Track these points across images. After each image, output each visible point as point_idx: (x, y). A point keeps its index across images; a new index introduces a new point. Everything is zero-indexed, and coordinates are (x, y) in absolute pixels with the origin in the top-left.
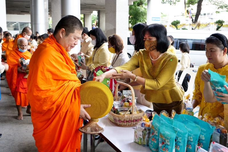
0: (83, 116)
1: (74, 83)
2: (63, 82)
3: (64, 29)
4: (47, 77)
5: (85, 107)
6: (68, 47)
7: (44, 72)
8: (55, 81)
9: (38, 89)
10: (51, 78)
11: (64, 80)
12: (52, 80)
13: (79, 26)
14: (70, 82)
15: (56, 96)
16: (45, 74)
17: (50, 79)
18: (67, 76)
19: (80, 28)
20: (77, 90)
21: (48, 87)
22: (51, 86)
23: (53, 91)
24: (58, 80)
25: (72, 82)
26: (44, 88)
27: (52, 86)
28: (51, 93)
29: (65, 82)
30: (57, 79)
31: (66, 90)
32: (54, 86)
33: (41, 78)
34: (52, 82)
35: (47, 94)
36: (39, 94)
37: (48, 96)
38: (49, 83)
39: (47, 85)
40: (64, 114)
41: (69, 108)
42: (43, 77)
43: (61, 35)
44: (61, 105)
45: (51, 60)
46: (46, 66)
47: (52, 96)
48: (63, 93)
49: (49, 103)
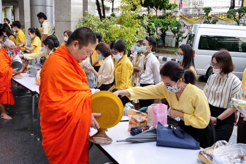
0: (93, 124)
1: (85, 92)
2: (74, 92)
3: (77, 41)
4: (58, 88)
5: (95, 115)
6: (79, 60)
7: (54, 83)
8: (66, 92)
9: (49, 100)
10: (62, 89)
11: (75, 91)
12: (63, 91)
14: (81, 91)
15: (68, 108)
16: (56, 85)
18: (78, 86)
19: (93, 42)
20: (88, 100)
21: (59, 98)
25: (83, 92)
26: (56, 99)
28: (63, 105)
29: (76, 92)
30: (69, 90)
31: (77, 100)
32: (65, 97)
34: (63, 93)
35: (59, 106)
36: (51, 106)
37: (59, 107)
38: (60, 94)
39: (58, 96)
40: (75, 125)
41: (80, 119)
42: (54, 88)
43: (74, 46)
44: (72, 116)
45: (61, 71)
46: (56, 77)
47: (63, 108)
48: (74, 104)
49: (60, 115)
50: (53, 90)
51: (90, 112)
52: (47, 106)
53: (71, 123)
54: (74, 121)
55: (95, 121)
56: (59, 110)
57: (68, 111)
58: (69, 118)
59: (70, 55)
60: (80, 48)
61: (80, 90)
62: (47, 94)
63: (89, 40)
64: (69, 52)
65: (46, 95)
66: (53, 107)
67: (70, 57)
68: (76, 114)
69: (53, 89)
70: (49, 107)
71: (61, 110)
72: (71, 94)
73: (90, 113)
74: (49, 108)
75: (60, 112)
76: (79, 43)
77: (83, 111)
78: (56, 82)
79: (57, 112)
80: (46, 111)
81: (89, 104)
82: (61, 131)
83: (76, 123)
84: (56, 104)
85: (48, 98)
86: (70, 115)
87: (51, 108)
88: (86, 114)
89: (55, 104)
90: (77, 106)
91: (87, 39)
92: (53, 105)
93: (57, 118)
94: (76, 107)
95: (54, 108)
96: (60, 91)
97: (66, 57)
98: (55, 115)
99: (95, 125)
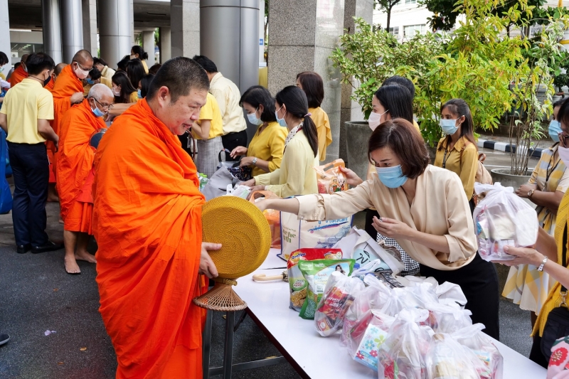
0: (204, 267)
1: (189, 199)
2: (163, 197)
3: (166, 88)
4: (130, 188)
5: (208, 247)
6: (176, 127)
7: (121, 175)
8: (146, 195)
9: (109, 212)
10: (137, 190)
11: (166, 194)
12: (139, 194)
13: (199, 80)
14: (180, 196)
15: (150, 230)
16: (125, 181)
18: (174, 185)
19: (201, 85)
20: (196, 214)
21: (130, 208)
22: (137, 207)
23: (141, 218)
24: (153, 194)
25: (184, 197)
26: (124, 210)
27: (138, 205)
28: (138, 223)
29: (169, 197)
30: (152, 192)
31: (170, 214)
32: (143, 206)
33: (116, 189)
34: (140, 199)
35: (130, 224)
36: (113, 224)
37: (130, 227)
38: (133, 201)
39: (129, 204)
40: (166, 265)
41: (176, 254)
42: (120, 188)
43: (160, 100)
44: (159, 247)
45: (136, 152)
46: (125, 164)
47: (139, 228)
48: (164, 221)
49: (133, 242)
50: (118, 192)
51: (198, 239)
52: (105, 225)
53: (157, 261)
54: (163, 256)
55: (208, 261)
56: (130, 232)
57: (149, 236)
58: (152, 249)
59: (156, 119)
60: (174, 100)
61: (179, 194)
62: (105, 199)
63: (191, 82)
64: (153, 112)
65: (103, 202)
66: (117, 226)
67: (155, 122)
68: (168, 243)
70: (109, 227)
71: (135, 232)
72: (158, 201)
73: (197, 242)
74: (109, 229)
75: (132, 237)
76: (169, 91)
77: (182, 236)
78: (124, 174)
79: (127, 237)
80: (104, 235)
81: (198, 223)
82: (135, 277)
83: (168, 261)
84: (125, 220)
85: (107, 207)
86: (154, 244)
87: (113, 229)
88: (188, 242)
89: (121, 221)
90: (171, 225)
92: (119, 222)
93: (128, 248)
94: (168, 227)
95: (120, 228)
96: (134, 193)
97: (147, 123)
98: (124, 244)
99: (208, 268)
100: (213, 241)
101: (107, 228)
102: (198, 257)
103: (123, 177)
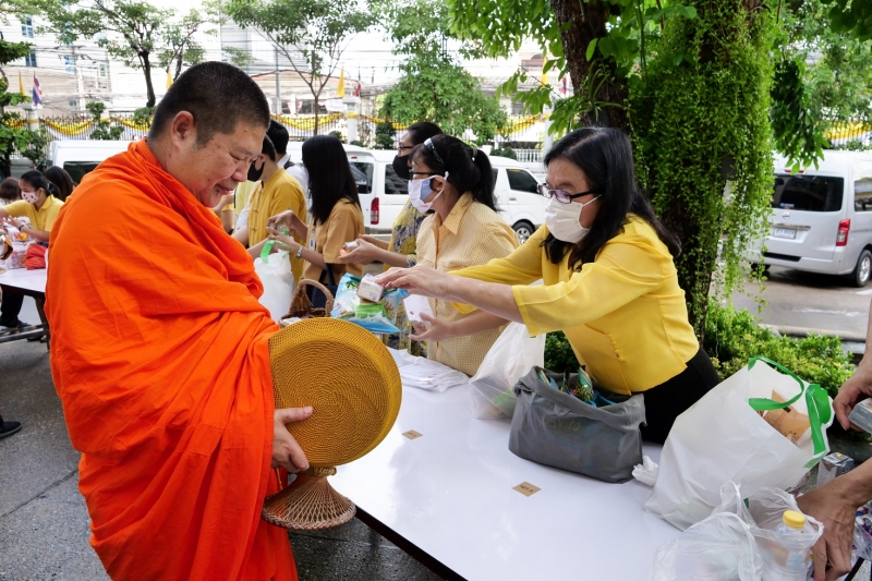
0: (281, 456)
1: (243, 320)
2: (190, 322)
3: (188, 114)
4: (115, 309)
5: (287, 417)
7: (93, 285)
8: (154, 322)
9: (74, 363)
11: (197, 314)
12: (138, 319)
13: (253, 105)
14: (226, 316)
15: (168, 393)
16: (103, 296)
17: (128, 315)
19: (255, 115)
20: (259, 358)
21: (121, 351)
22: (138, 346)
23: (147, 369)
24: (167, 318)
25: (234, 317)
26: (107, 356)
27: (139, 342)
28: (138, 382)
29: (200, 322)
30: (164, 311)
32: (150, 343)
33: (86, 314)
34: (142, 329)
35: (123, 384)
36: (86, 387)
37: (124, 389)
38: (126, 334)
39: (119, 342)
40: (205, 463)
41: (225, 438)
42: (95, 310)
43: (176, 137)
44: (188, 428)
45: (123, 235)
46: (101, 261)
47: (143, 390)
49: (132, 422)
50: (92, 320)
51: (265, 403)
52: (73, 389)
53: (186, 456)
54: (200, 445)
55: (288, 444)
56: (123, 401)
57: (166, 405)
58: (175, 432)
59: (165, 175)
60: (203, 140)
61: (222, 313)
62: (66, 336)
63: (237, 107)
64: (158, 163)
66: (96, 390)
67: (163, 180)
69: (93, 314)
70: (79, 392)
71: (134, 402)
72: (180, 330)
73: (266, 412)
74: (80, 396)
75: (131, 410)
76: (195, 120)
77: (234, 403)
78: (101, 282)
79: (118, 412)
80: (71, 408)
81: (264, 375)
83: (209, 455)
84: (113, 377)
85: (70, 352)
86: (177, 423)
88: (248, 415)
89: (104, 379)
90: (209, 381)
91: (226, 103)
92: (99, 380)
93: (123, 434)
94: (204, 386)
95: (102, 394)
96: (126, 317)
97: (146, 183)
98: (112, 425)
99: (290, 457)
100: (296, 405)
101: (75, 395)
102: (270, 439)
103: (99, 289)
